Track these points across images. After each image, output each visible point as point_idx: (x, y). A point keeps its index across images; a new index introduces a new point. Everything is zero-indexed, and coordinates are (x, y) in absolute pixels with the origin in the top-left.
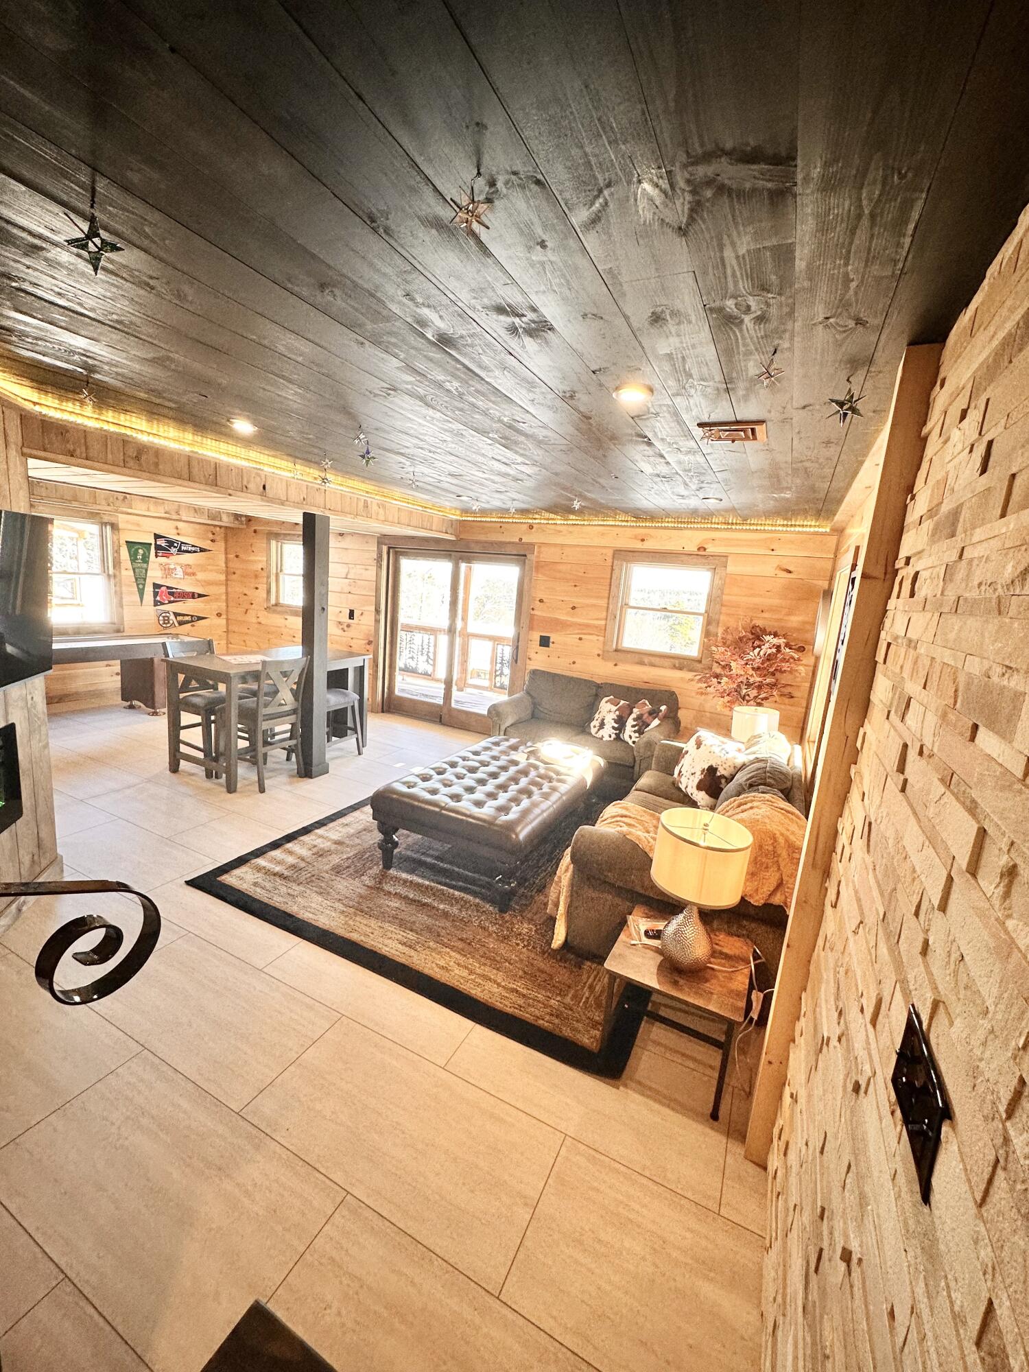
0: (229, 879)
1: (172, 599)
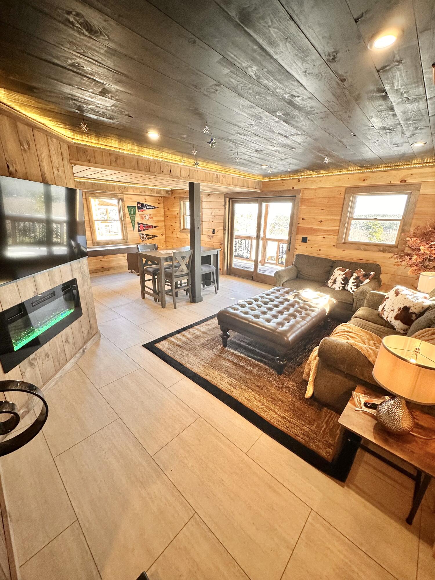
0: (159, 345)
1: (145, 229)
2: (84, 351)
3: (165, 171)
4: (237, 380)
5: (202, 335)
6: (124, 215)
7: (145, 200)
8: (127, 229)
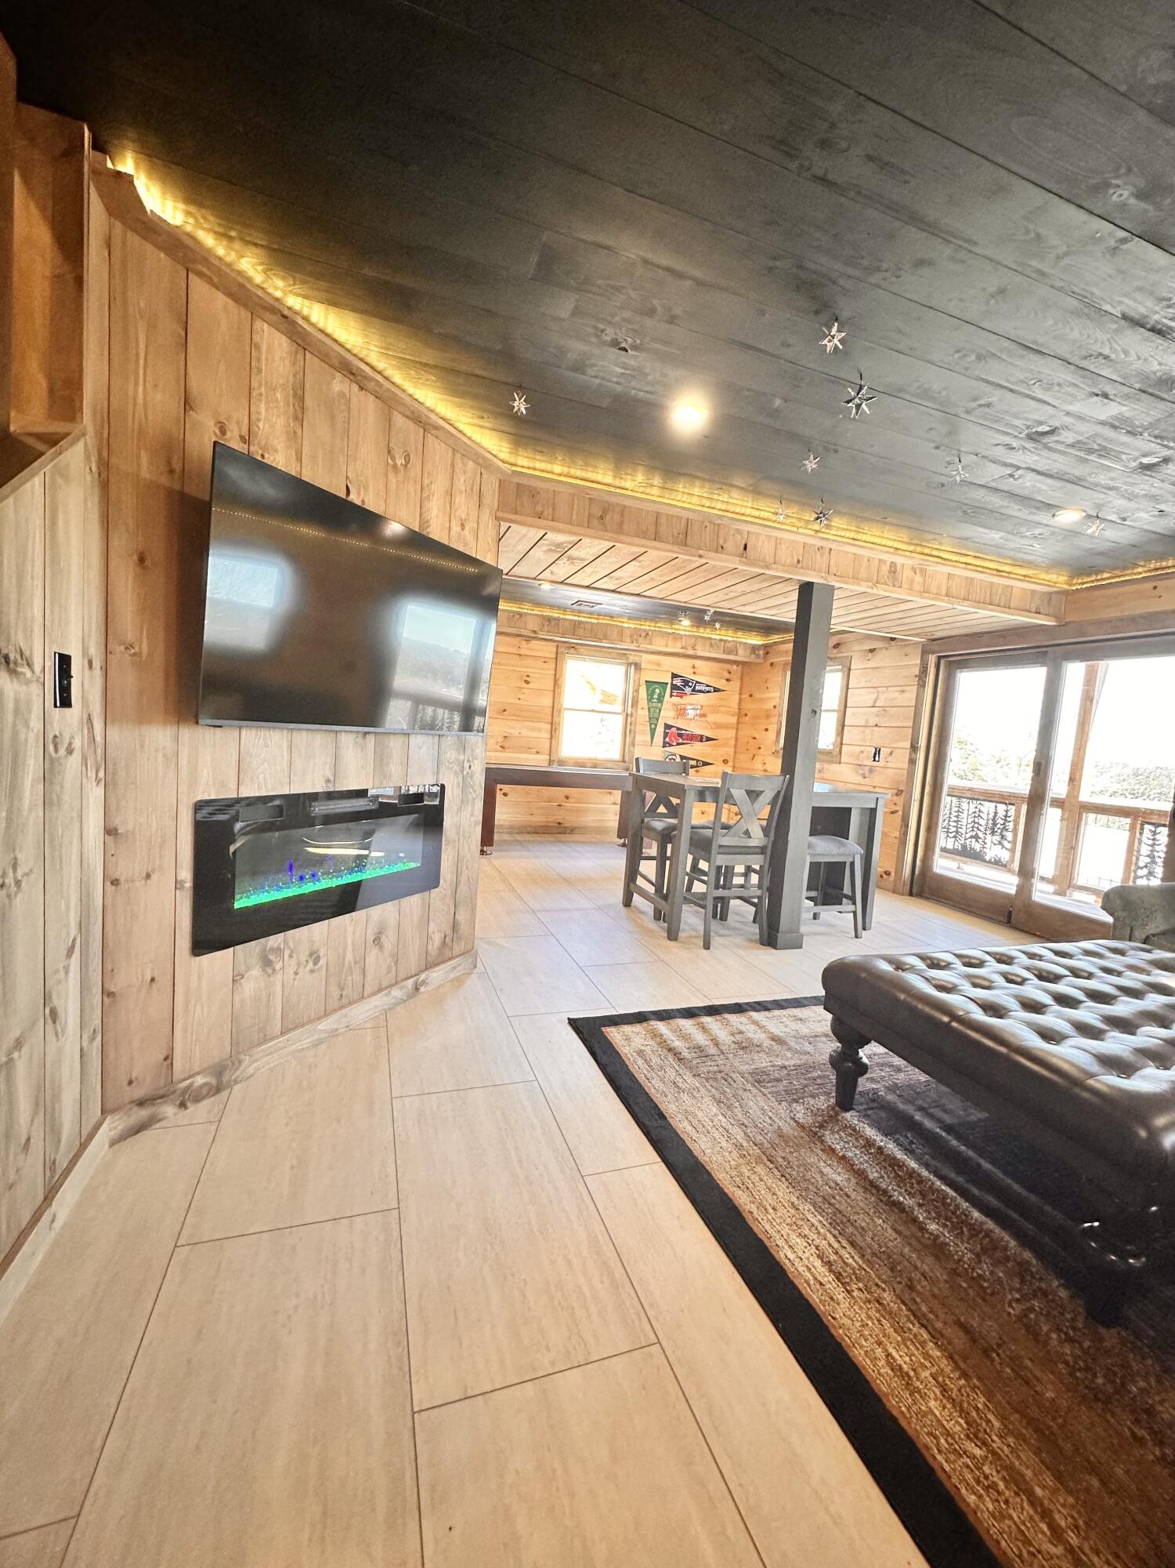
0: (614, 1034)
2: (417, 989)
3: (729, 546)
4: (862, 1256)
5: (767, 1043)
6: (635, 703)
7: (692, 670)
8: (634, 737)
